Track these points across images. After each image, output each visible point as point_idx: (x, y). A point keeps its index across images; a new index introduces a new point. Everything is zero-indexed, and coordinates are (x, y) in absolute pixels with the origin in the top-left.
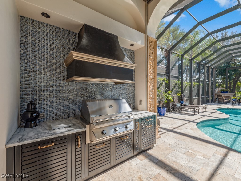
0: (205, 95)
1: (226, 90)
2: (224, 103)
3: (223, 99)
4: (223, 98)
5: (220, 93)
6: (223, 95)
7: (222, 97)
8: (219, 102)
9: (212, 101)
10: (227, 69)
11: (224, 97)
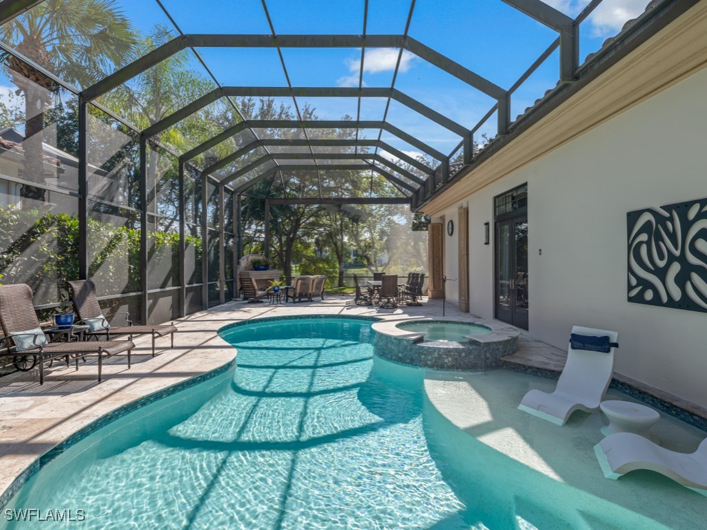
0: (203, 280)
1: (265, 261)
2: (256, 301)
3: (254, 290)
4: (254, 287)
5: (252, 270)
6: (255, 276)
7: (252, 283)
8: (245, 299)
9: (230, 297)
10: (267, 201)
11: (255, 284)
